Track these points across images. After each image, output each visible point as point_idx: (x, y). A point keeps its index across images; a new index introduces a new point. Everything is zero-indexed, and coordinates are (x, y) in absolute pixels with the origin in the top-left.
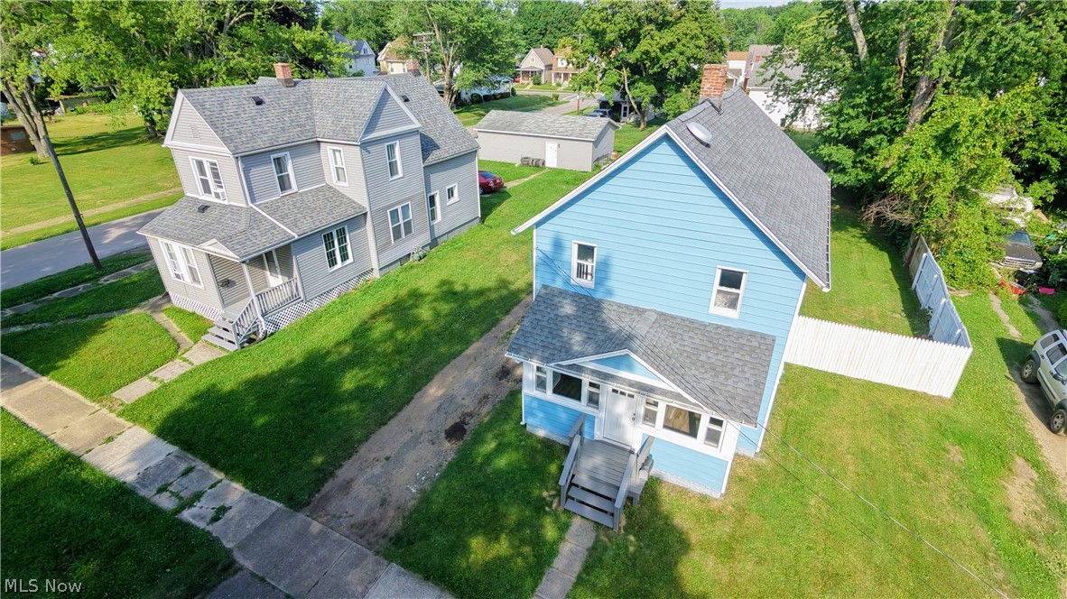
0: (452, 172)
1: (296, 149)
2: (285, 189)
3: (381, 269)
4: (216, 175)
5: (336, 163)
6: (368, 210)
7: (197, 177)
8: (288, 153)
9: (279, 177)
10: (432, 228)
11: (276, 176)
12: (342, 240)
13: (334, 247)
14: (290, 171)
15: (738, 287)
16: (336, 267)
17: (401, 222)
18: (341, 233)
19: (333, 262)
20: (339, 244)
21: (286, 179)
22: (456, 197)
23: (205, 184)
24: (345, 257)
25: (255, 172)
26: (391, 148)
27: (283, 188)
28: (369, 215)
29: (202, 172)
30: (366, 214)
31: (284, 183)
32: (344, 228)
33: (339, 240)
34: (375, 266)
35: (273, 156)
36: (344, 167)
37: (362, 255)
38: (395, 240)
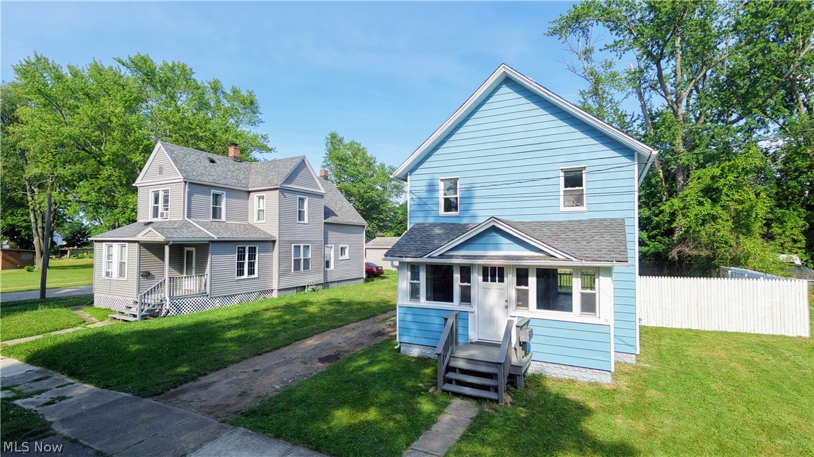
0: (344, 235)
1: (232, 192)
2: (216, 218)
3: (279, 290)
4: (166, 201)
5: (259, 207)
6: (277, 238)
7: (151, 204)
8: (225, 192)
9: (213, 208)
10: (325, 274)
11: (211, 206)
12: (252, 257)
13: (244, 260)
14: (223, 205)
15: (581, 185)
16: (242, 277)
17: (302, 257)
18: (252, 250)
19: (240, 273)
20: (249, 259)
21: (218, 210)
22: (347, 256)
23: (156, 209)
24: (251, 272)
25: (196, 197)
26: (302, 200)
27: (215, 216)
28: (277, 242)
29: (156, 201)
30: (274, 242)
31: (216, 213)
32: (255, 248)
33: (249, 255)
34: (275, 286)
35: (213, 191)
36: (265, 208)
37: (266, 274)
38: (294, 270)
